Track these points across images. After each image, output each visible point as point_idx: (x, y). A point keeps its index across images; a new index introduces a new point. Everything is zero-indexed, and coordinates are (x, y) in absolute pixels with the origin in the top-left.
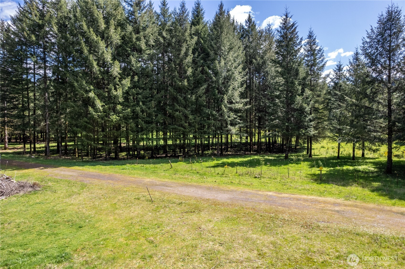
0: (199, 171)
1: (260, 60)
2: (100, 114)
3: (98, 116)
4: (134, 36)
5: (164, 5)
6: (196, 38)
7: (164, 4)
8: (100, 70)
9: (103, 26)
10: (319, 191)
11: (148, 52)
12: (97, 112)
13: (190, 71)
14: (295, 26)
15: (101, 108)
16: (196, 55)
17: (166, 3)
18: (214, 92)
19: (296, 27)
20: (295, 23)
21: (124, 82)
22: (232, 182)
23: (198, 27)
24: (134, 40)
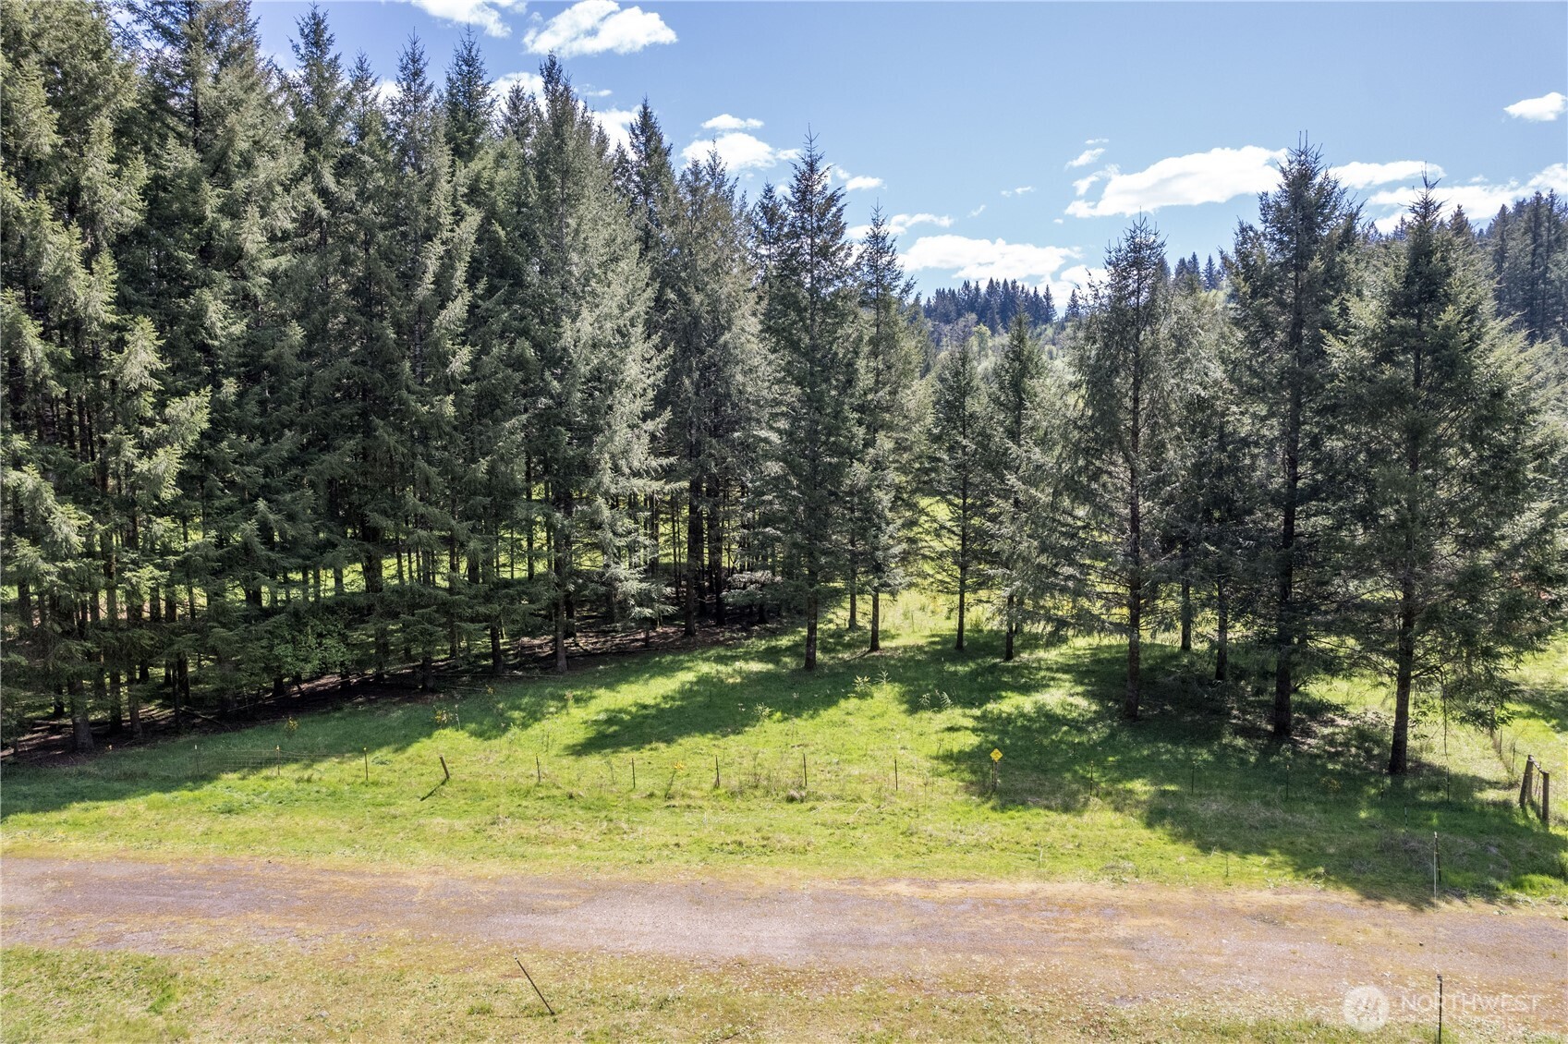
0: (574, 791)
1: (702, 304)
2: (71, 564)
3: (64, 574)
4: (212, 198)
5: (316, 44)
6: (474, 218)
7: (315, 35)
8: (54, 360)
9: (45, 136)
10: (1018, 847)
11: (269, 264)
12: (52, 558)
13: (461, 360)
14: (840, 204)
15: (76, 540)
16: (481, 287)
17: (326, 36)
18: (553, 439)
19: (840, 210)
20: (839, 193)
21: (176, 408)
22: (740, 844)
23: (475, 165)
24: (208, 213)
